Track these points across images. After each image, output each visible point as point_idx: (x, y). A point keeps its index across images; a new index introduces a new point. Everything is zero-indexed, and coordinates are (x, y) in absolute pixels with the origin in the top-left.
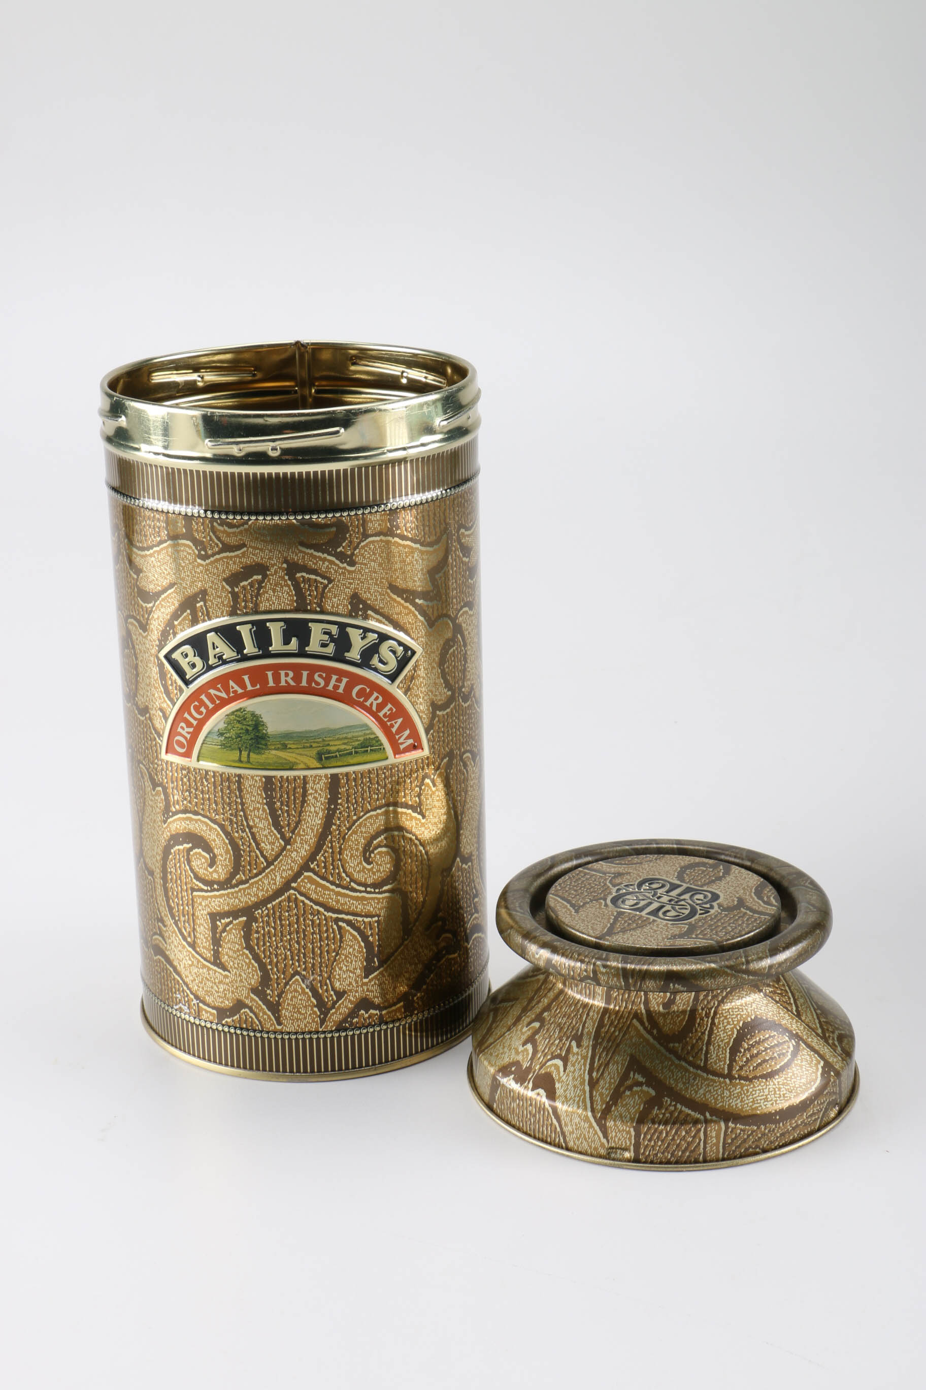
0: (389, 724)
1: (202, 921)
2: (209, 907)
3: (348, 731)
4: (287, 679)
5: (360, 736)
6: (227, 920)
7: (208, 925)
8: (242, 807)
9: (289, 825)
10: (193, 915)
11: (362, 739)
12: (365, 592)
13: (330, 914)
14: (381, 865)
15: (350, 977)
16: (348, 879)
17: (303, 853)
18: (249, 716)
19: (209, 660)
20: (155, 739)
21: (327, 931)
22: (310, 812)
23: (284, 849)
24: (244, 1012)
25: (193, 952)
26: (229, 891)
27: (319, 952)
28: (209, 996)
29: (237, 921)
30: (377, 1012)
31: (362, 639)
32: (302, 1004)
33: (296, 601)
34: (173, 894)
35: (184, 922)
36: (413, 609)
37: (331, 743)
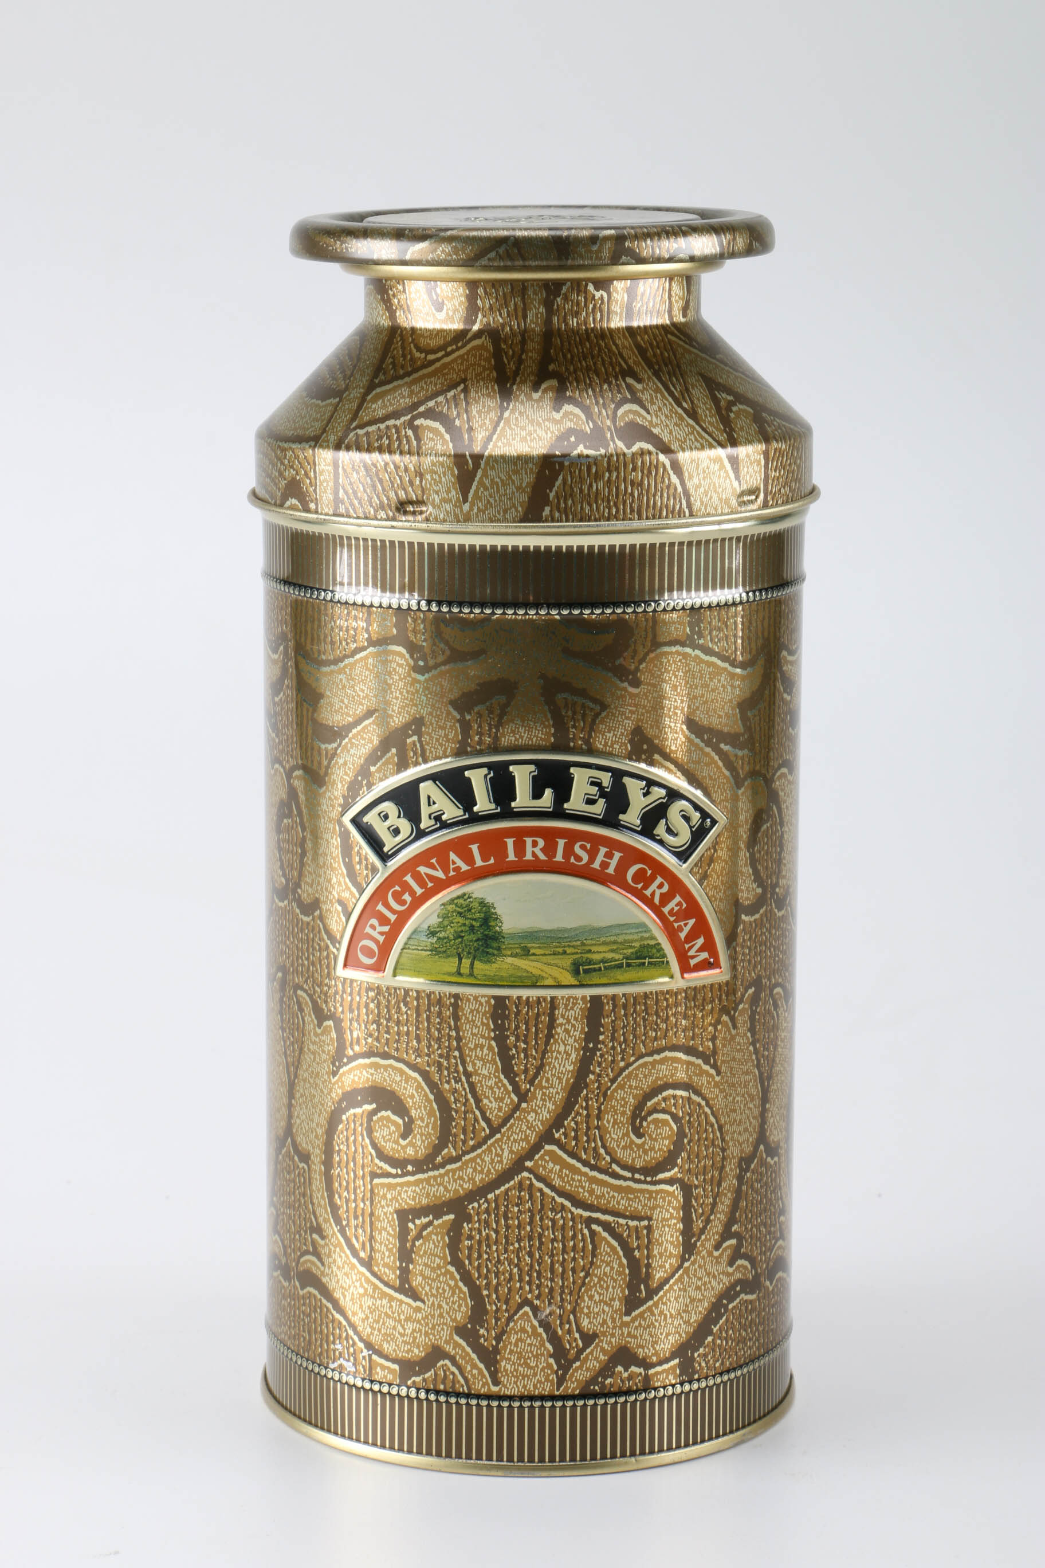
0: (676, 925)
1: (385, 1224)
2: (397, 1201)
3: (618, 931)
4: (535, 850)
5: (636, 941)
6: (425, 1220)
7: (393, 1230)
8: (458, 1044)
9: (526, 1071)
10: (372, 1214)
11: (637, 944)
12: (652, 727)
13: (580, 1211)
14: (656, 1140)
15: (604, 1311)
16: (608, 1158)
17: (546, 1115)
18: (476, 905)
19: (420, 822)
20: (327, 947)
21: (574, 1237)
22: (559, 1052)
23: (517, 1107)
24: (443, 1366)
25: (368, 1274)
26: (431, 1173)
27: (560, 1269)
28: (388, 1342)
29: (440, 1221)
30: (641, 1370)
31: (645, 795)
32: (532, 1352)
33: (554, 735)
34: (340, 1185)
35: (356, 1227)
36: (716, 758)
37: (594, 949)
